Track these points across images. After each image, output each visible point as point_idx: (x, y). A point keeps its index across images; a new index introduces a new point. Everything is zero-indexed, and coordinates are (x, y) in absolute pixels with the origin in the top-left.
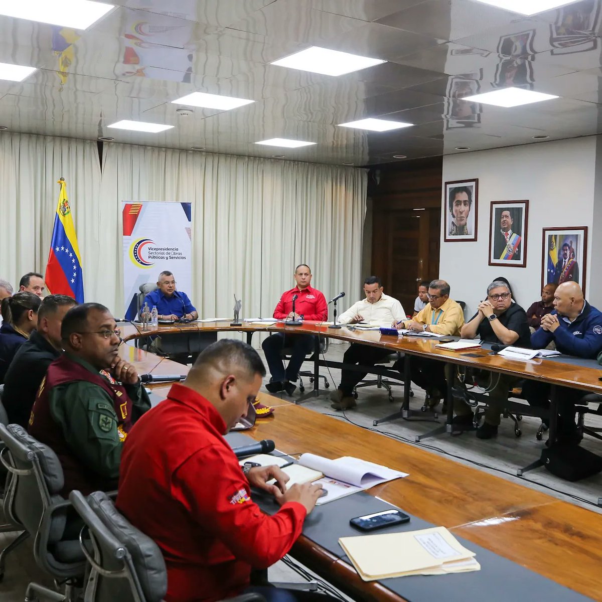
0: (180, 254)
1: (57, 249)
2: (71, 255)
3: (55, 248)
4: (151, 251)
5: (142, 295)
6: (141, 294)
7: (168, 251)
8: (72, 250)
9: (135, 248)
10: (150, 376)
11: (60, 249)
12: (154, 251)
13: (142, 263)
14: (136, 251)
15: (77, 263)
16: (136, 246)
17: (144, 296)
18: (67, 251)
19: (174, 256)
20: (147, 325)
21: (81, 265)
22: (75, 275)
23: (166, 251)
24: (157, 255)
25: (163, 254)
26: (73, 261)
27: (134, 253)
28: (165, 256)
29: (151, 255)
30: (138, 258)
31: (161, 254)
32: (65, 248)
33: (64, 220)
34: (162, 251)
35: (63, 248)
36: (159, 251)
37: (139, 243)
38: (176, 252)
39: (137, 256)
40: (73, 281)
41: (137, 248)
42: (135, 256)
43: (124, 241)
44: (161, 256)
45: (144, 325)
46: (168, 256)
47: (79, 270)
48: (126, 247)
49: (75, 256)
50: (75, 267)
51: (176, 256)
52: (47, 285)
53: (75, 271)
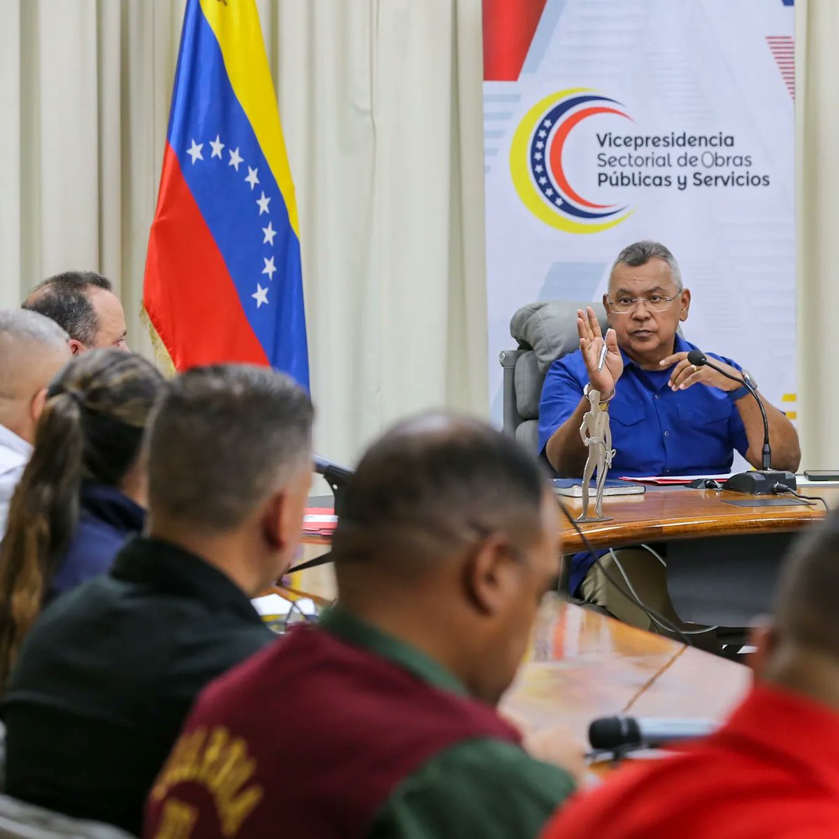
0: (746, 161)
1: (195, 152)
2: (252, 178)
3: (184, 145)
4: (609, 151)
5: (523, 358)
6: (517, 355)
7: (691, 151)
8: (255, 157)
9: (537, 138)
10: (632, 724)
11: (207, 150)
12: (623, 151)
13: (566, 207)
14: (543, 151)
15: (280, 214)
16: (542, 127)
17: (535, 361)
18: (236, 159)
19: (714, 172)
20: (600, 496)
21: (298, 224)
22: (270, 268)
23: (676, 152)
24: (636, 170)
25: (666, 161)
26: (264, 204)
27: (534, 163)
28: (675, 172)
29: (608, 170)
30: (549, 185)
31: (655, 162)
32: (228, 146)
33: (224, 18)
34: (661, 151)
35: (217, 147)
36: (644, 151)
37: (554, 115)
38: (724, 151)
39: (544, 173)
40: (261, 296)
41: (544, 140)
42: (537, 176)
43: (489, 108)
44: (651, 171)
45: (586, 498)
46: (689, 171)
47: (287, 249)
48: (498, 134)
49: (269, 184)
50: (269, 234)
51: (725, 171)
52: (152, 318)
53: (268, 251)
